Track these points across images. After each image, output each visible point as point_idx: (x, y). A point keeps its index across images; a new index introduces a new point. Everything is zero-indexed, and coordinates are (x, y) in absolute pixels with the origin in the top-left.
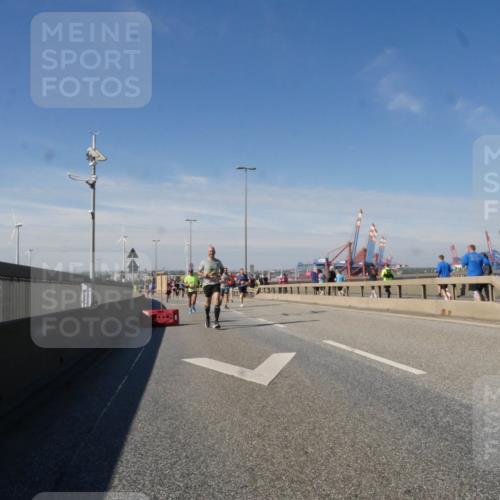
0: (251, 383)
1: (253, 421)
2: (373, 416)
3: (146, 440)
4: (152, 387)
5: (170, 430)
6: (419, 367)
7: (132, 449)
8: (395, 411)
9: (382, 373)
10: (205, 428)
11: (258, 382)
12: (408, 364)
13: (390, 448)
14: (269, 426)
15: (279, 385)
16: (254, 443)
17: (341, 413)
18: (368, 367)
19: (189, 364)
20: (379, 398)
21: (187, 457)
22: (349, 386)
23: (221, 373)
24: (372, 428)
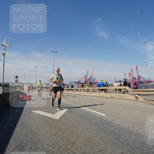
0: (53, 118)
1: (53, 130)
2: (90, 128)
3: (18, 137)
4: (21, 120)
5: (26, 134)
6: (104, 113)
7: (13, 140)
8: (97, 127)
9: (93, 115)
10: (38, 133)
11: (55, 118)
12: (101, 113)
13: (95, 138)
14: (58, 132)
15: (62, 119)
16: (53, 137)
17: (81, 128)
18: (89, 114)
19: (34, 112)
20: (92, 123)
21: (31, 142)
22: (83, 120)
23: (44, 116)
24: (90, 132)
